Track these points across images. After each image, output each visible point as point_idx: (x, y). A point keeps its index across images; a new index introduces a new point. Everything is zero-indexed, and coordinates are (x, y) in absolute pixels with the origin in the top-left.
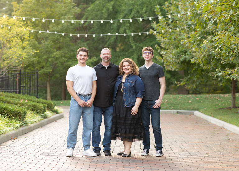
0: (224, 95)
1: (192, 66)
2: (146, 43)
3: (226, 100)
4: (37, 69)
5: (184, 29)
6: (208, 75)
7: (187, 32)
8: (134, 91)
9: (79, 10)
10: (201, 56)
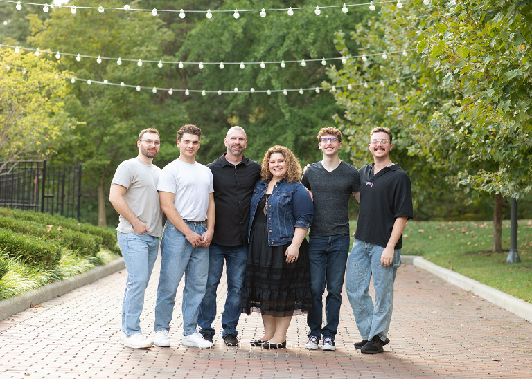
0: (479, 223)
1: (410, 160)
2: (314, 107)
3: (483, 235)
4: (78, 159)
5: (394, 82)
6: (444, 181)
7: (402, 90)
8: (291, 213)
9: (170, 35)
10: (429, 141)
